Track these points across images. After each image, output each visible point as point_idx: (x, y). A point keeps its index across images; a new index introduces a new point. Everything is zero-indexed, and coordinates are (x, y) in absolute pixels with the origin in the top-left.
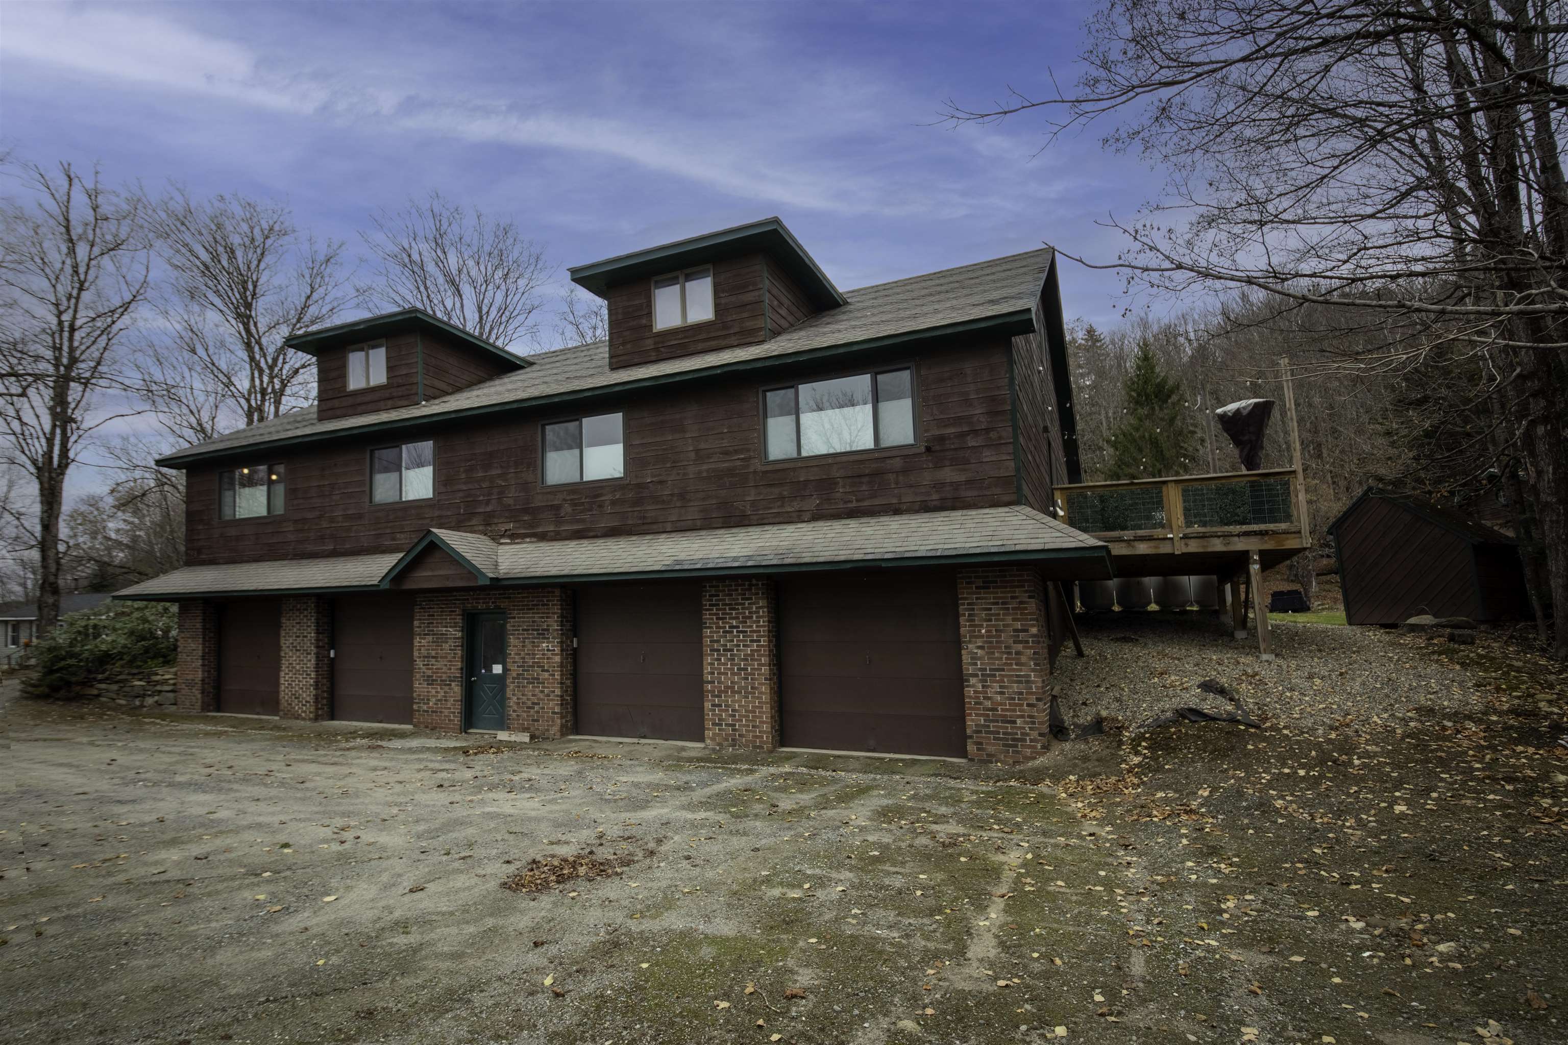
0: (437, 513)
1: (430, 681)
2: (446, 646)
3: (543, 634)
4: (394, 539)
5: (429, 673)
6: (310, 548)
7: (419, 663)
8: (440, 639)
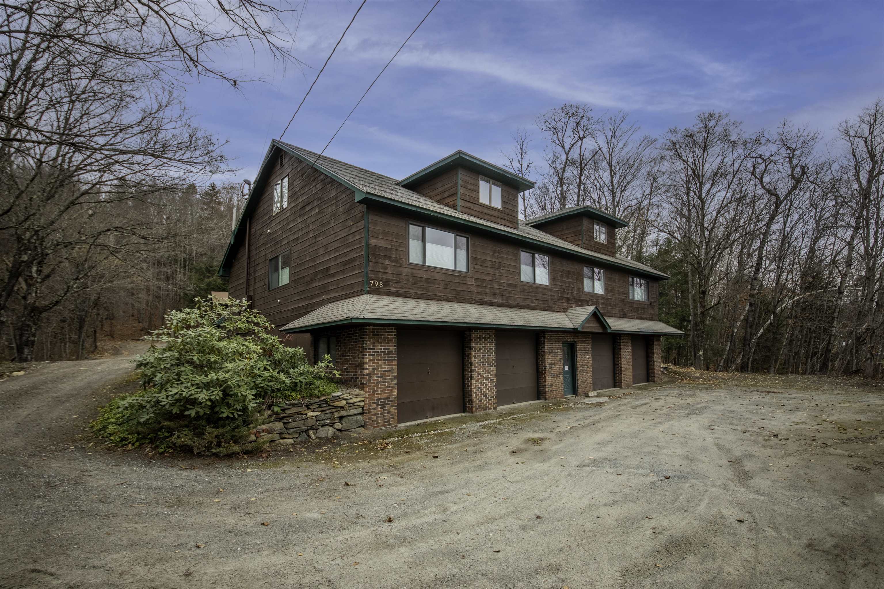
0: (550, 294)
1: (552, 376)
2: (558, 358)
3: (587, 352)
4: (532, 302)
5: (552, 372)
6: (488, 299)
7: (548, 367)
8: (555, 355)
